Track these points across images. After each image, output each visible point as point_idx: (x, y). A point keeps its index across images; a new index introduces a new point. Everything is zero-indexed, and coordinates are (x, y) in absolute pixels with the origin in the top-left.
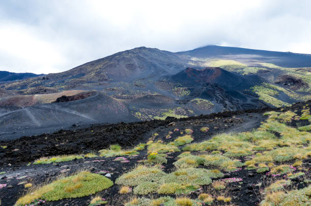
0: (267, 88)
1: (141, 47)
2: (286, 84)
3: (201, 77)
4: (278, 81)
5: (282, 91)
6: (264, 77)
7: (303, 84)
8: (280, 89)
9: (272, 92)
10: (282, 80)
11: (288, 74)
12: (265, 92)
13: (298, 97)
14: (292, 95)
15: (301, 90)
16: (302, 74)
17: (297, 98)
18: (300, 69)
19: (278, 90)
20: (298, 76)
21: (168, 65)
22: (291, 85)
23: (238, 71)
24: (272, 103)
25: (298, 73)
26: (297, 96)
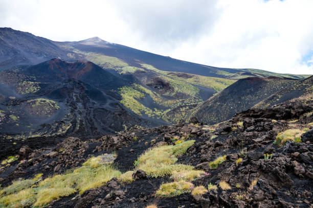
0: (135, 89)
1: (5, 28)
2: (156, 87)
3: (68, 71)
4: (149, 82)
5: (149, 94)
6: (138, 78)
7: (170, 88)
8: (148, 91)
9: (138, 94)
10: (153, 82)
11: (159, 77)
12: (130, 94)
13: (162, 102)
14: (156, 99)
15: (167, 94)
16: (171, 78)
17: (160, 103)
18: (172, 73)
19: (145, 93)
20: (167, 79)
21: (37, 53)
22: (161, 88)
23: (117, 69)
24: (131, 108)
25: (169, 77)
26: (160, 101)
